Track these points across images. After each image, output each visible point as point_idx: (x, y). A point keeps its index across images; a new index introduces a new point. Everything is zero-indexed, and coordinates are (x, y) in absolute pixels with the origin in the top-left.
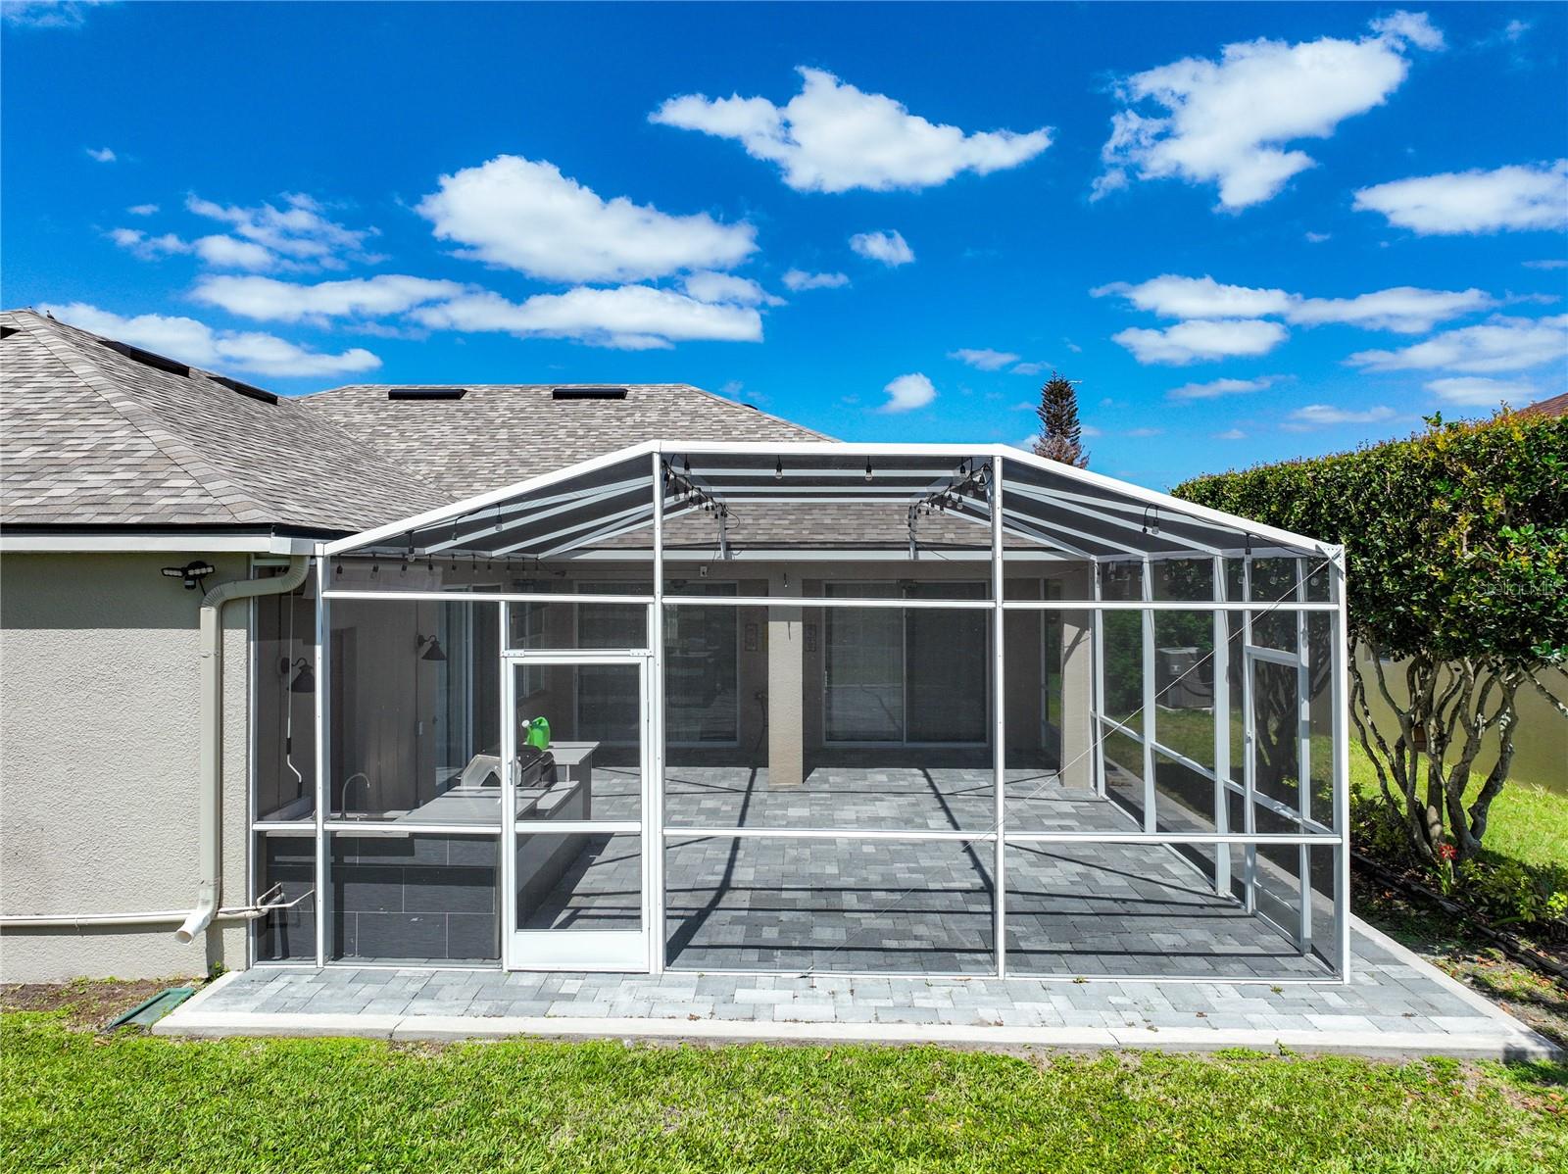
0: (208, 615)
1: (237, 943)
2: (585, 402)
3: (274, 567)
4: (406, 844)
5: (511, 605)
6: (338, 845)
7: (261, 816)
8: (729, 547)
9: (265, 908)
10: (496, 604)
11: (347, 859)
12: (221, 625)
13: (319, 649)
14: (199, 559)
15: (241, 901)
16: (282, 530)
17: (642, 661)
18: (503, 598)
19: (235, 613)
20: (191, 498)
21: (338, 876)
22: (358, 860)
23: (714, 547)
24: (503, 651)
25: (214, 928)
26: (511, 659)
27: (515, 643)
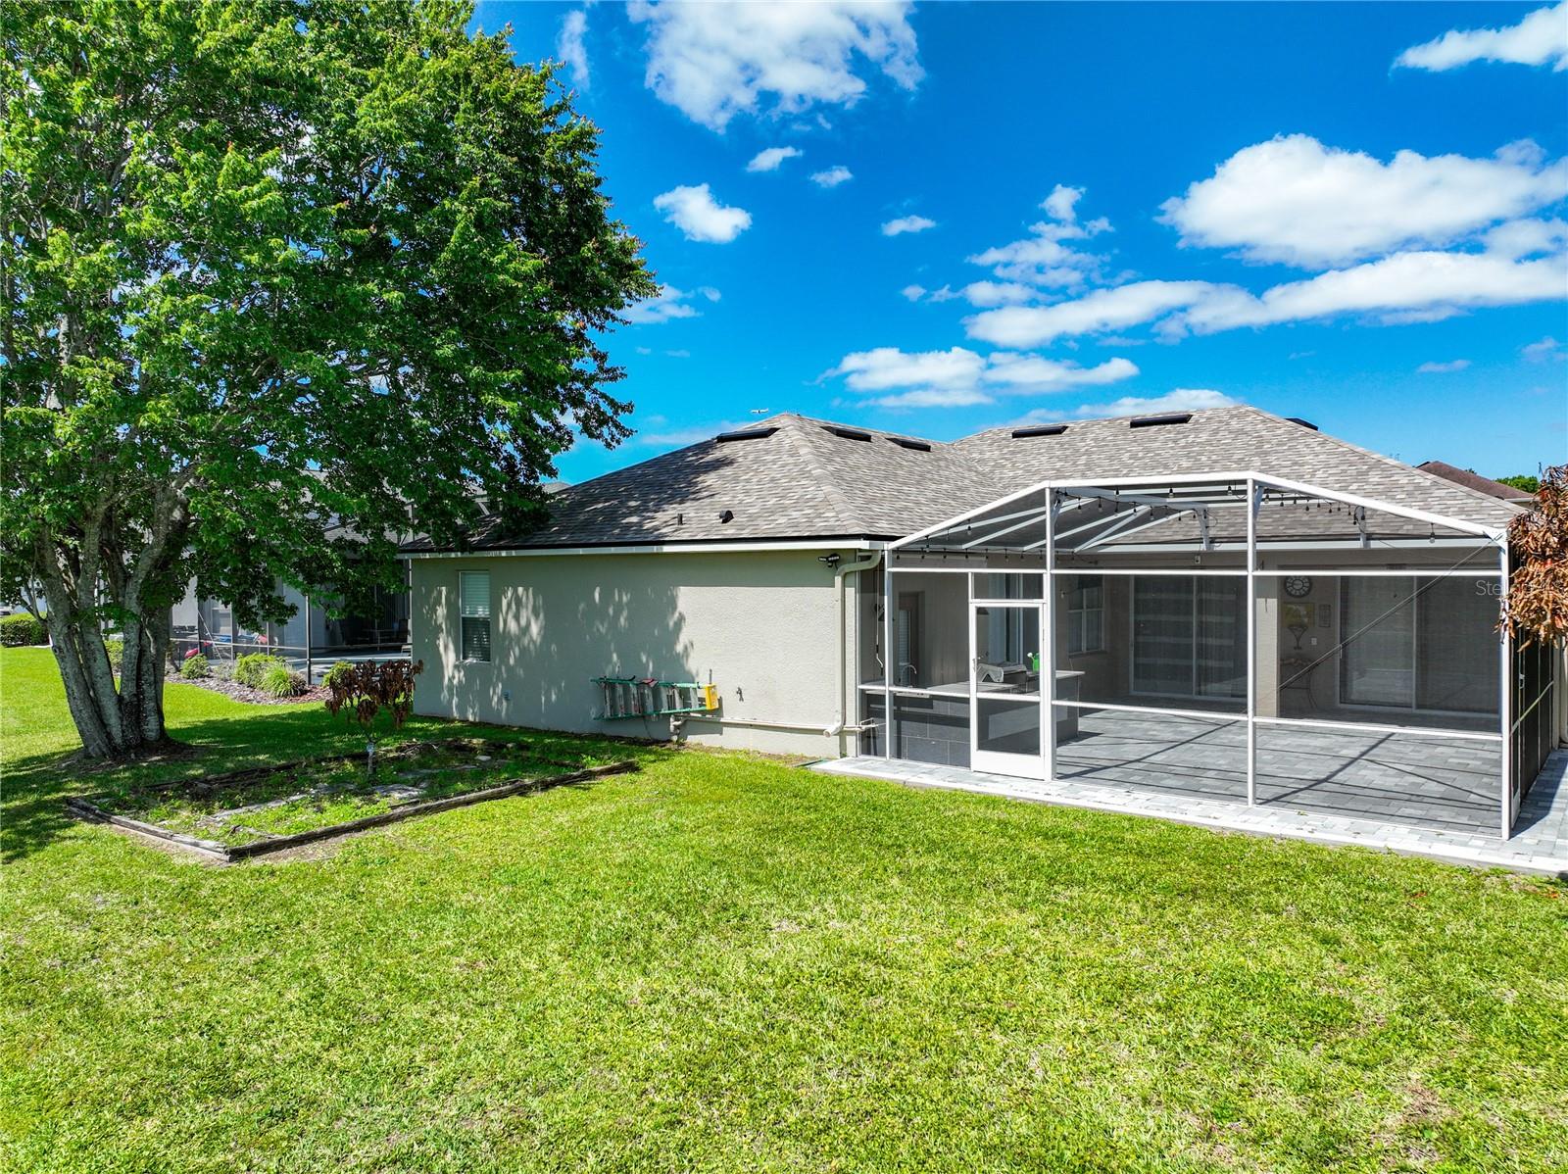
0: (838, 580)
1: (852, 742)
2: (1155, 428)
3: (866, 556)
4: (928, 702)
5: (976, 575)
6: (898, 700)
7: (863, 683)
8: (1213, 541)
9: (864, 727)
10: (966, 574)
11: (903, 708)
12: (844, 585)
13: (886, 597)
14: (835, 552)
15: (853, 722)
16: (867, 537)
17: (1040, 606)
18: (970, 571)
19: (850, 579)
20: (832, 522)
21: (898, 716)
22: (907, 709)
23: (1199, 541)
24: (970, 600)
25: (842, 734)
26: (974, 604)
27: (976, 596)
